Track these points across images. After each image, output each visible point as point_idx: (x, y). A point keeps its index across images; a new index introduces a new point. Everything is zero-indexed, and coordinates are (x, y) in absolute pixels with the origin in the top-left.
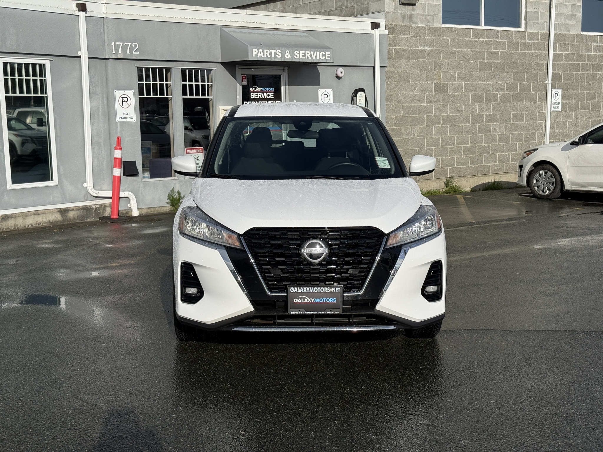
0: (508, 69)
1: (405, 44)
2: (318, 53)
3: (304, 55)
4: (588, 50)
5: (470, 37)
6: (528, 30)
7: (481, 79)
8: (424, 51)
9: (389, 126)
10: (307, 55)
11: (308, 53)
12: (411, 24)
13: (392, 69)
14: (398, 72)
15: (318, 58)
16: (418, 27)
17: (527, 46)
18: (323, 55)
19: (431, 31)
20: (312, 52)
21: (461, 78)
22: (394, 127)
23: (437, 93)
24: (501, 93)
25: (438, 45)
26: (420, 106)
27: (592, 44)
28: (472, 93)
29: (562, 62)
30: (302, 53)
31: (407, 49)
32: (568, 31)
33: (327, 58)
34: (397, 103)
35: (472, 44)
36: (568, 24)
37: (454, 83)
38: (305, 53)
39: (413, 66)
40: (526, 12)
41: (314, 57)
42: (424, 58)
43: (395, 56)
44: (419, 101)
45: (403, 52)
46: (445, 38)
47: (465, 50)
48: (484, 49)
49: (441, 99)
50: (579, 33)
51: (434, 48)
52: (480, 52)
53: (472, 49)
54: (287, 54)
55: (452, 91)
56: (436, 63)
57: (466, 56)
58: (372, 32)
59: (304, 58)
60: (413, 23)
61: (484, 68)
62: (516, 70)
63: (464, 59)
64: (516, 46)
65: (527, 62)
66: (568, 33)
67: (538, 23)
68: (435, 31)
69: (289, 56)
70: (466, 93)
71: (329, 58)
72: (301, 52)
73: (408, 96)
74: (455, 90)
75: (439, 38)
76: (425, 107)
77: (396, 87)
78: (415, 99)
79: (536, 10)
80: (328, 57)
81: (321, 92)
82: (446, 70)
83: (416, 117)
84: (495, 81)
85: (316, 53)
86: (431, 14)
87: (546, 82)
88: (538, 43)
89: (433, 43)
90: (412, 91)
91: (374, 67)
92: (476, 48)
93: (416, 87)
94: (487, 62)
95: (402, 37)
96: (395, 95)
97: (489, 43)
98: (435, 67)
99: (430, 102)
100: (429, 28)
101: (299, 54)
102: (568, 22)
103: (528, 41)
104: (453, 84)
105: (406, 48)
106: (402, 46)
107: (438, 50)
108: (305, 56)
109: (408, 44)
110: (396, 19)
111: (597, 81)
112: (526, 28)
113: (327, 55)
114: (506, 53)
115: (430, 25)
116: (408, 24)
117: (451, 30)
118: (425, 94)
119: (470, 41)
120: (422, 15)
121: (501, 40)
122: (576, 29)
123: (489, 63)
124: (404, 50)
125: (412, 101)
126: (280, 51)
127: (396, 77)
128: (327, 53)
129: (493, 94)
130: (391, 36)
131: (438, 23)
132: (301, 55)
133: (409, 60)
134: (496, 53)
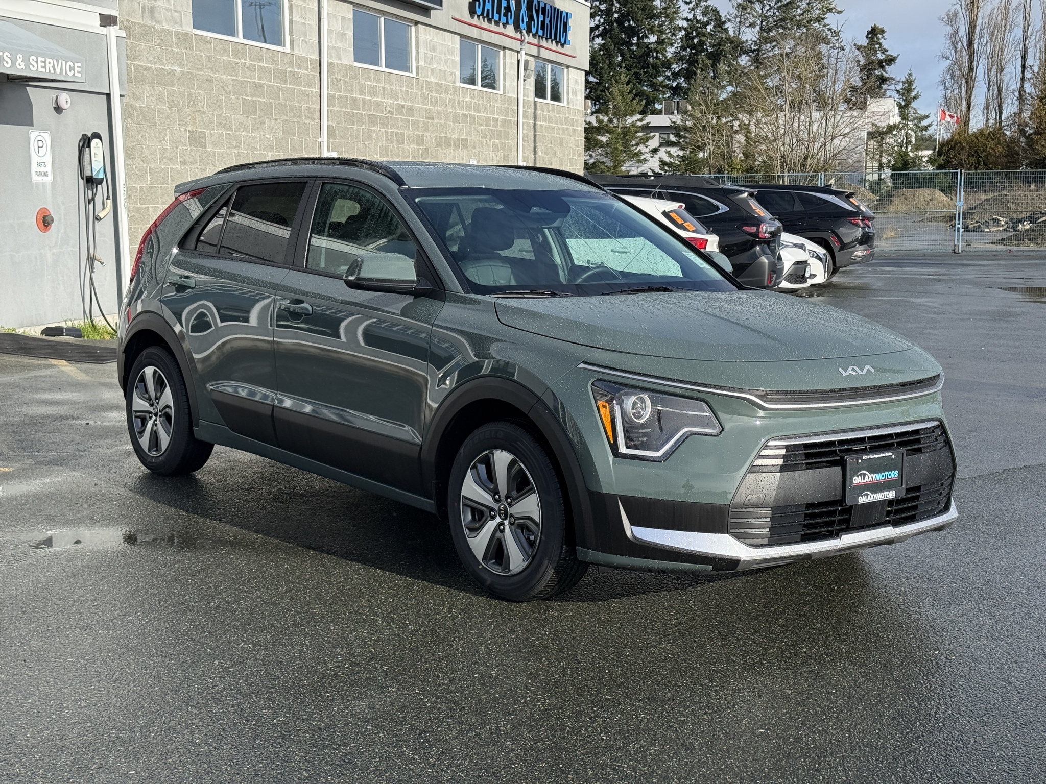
0: (276, 115)
1: (147, 59)
2: (64, 62)
3: (43, 64)
4: (362, 92)
5: (228, 56)
6: (296, 52)
7: (245, 129)
8: (173, 73)
9: (132, 204)
10: (48, 65)
11: (49, 63)
12: (154, 24)
13: (132, 102)
14: (140, 107)
15: (64, 73)
16: (163, 30)
17: (296, 78)
18: (72, 69)
19: (179, 38)
20: (55, 61)
21: (221, 123)
22: (139, 206)
23: (192, 147)
24: (270, 153)
25: (191, 64)
26: (172, 169)
27: (366, 83)
28: (236, 151)
29: (335, 109)
30: (42, 61)
31: (151, 67)
32: (340, 59)
33: (77, 74)
34: (142, 163)
35: (231, 68)
36: (339, 48)
37: (212, 132)
38: (44, 62)
39: (160, 99)
40: (291, 21)
41: (58, 71)
42: (173, 85)
43: (135, 79)
44: (170, 160)
45: (145, 73)
46: (198, 52)
47: (224, 77)
48: (247, 78)
49: (198, 159)
50: (351, 63)
51: (185, 70)
52: (242, 83)
53: (232, 75)
54: (19, 61)
55: (211, 146)
56: (190, 95)
57: (225, 88)
58: (104, 30)
59: (43, 70)
60: (156, 21)
61: (250, 109)
62: (285, 117)
63: (224, 92)
64: (282, 76)
65: (297, 105)
66: (339, 62)
67: (306, 42)
68: (184, 38)
69: (23, 66)
70: (228, 151)
71: (79, 75)
72: (40, 59)
73: (156, 151)
74: (215, 145)
75: (190, 52)
76: (178, 172)
77: (139, 134)
78: (165, 157)
79: (303, 21)
80: (78, 72)
81: (33, 135)
82: (201, 109)
83: (168, 188)
84: (262, 133)
85: (60, 62)
86: (178, 8)
87: (320, 140)
88: (308, 75)
89: (183, 59)
90: (161, 141)
91: (108, 96)
92: (237, 75)
93: (166, 134)
94: (251, 101)
95: (143, 45)
96: (138, 147)
97: (251, 69)
98: (189, 103)
99: (184, 163)
100: (177, 34)
101: (37, 62)
102: (339, 45)
103: (296, 70)
104: (211, 134)
105: (149, 65)
106: (143, 61)
107: (191, 73)
108: (44, 67)
109: (151, 58)
110: (133, 12)
111: (374, 141)
112: (292, 48)
113: (77, 69)
114: (272, 86)
115: (177, 28)
116: (149, 23)
117: (204, 40)
118: (177, 148)
119: (229, 62)
120: (167, 10)
121: (266, 65)
122: (348, 59)
123: (253, 101)
124: (147, 69)
125: (161, 159)
126: (9, 56)
127: (138, 117)
128: (77, 64)
129: (260, 154)
130: (128, 41)
131: (188, 26)
132: (40, 64)
133: (153, 87)
134: (261, 86)
